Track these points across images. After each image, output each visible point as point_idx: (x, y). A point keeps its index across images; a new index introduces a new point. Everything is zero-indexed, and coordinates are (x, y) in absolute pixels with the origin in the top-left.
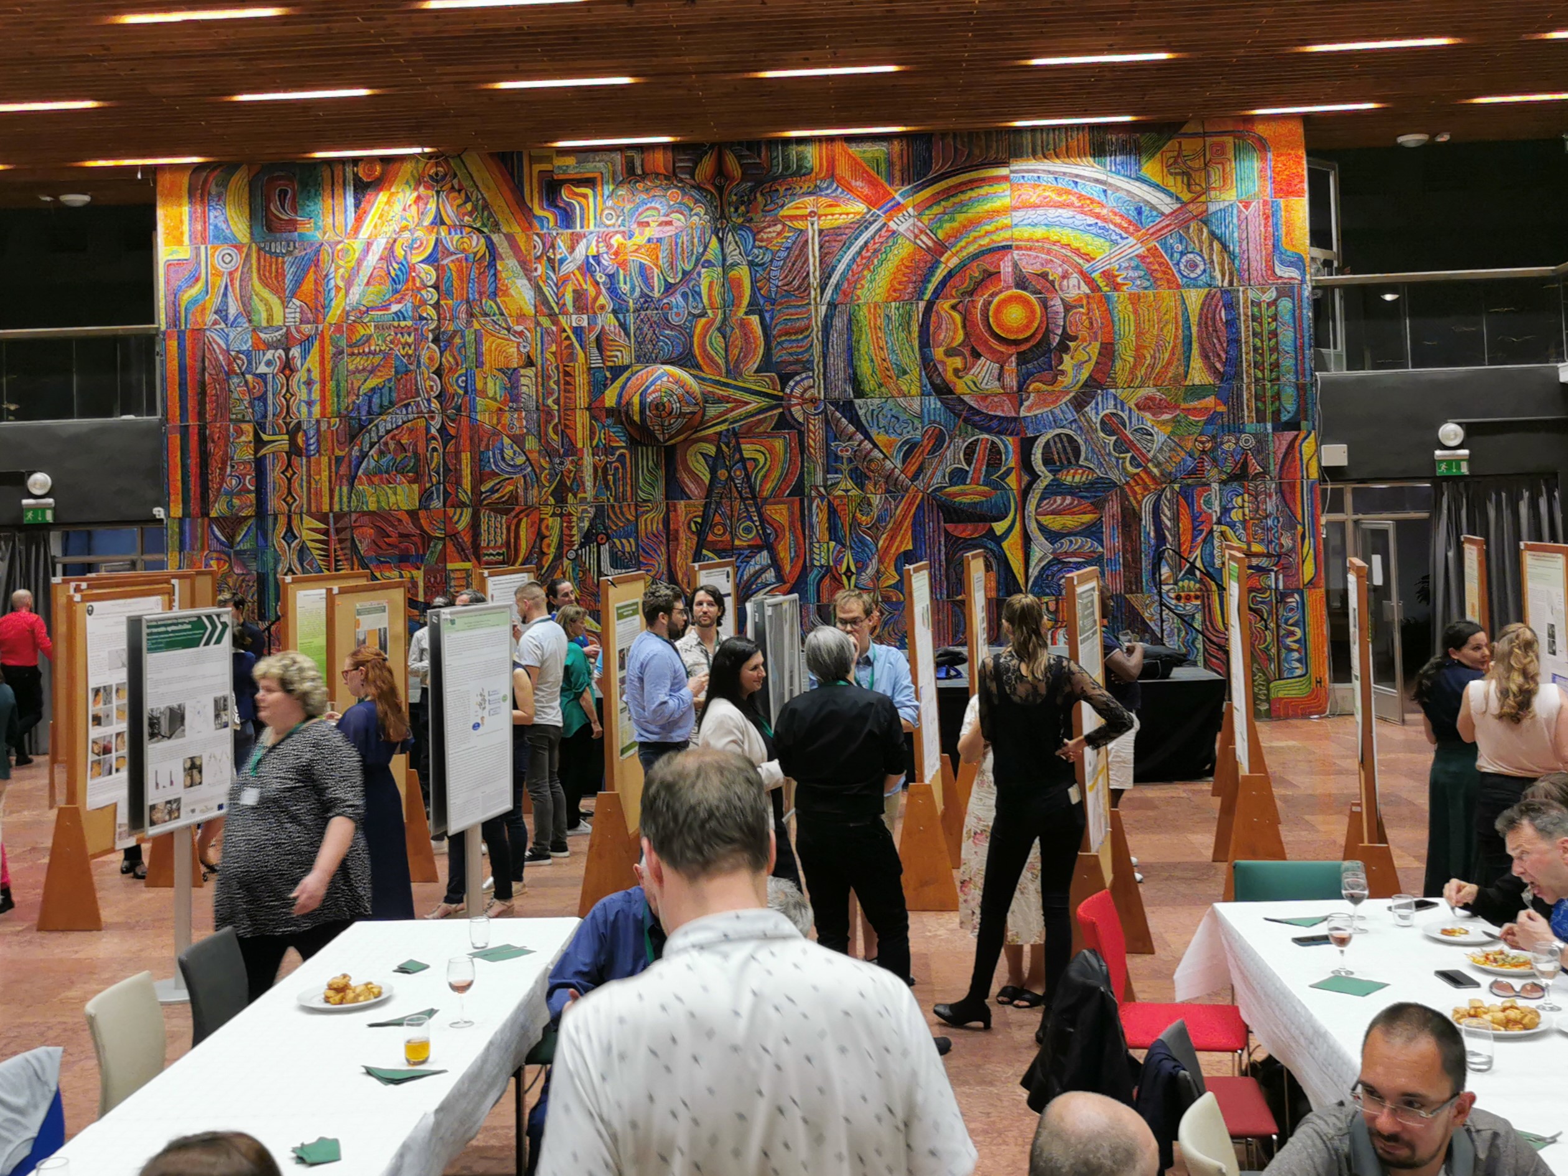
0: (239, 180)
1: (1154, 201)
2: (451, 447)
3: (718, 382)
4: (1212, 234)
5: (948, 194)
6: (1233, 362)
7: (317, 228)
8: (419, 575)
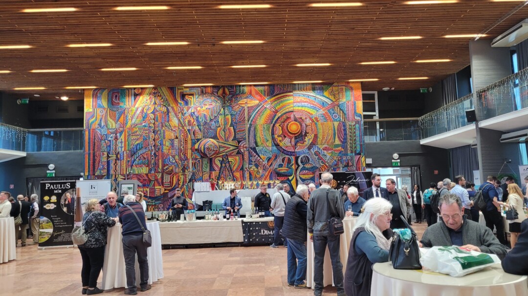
0: (105, 92)
1: (327, 101)
2: (157, 158)
3: (223, 143)
4: (340, 109)
5: (278, 99)
6: (345, 139)
7: (124, 105)
8: (148, 190)
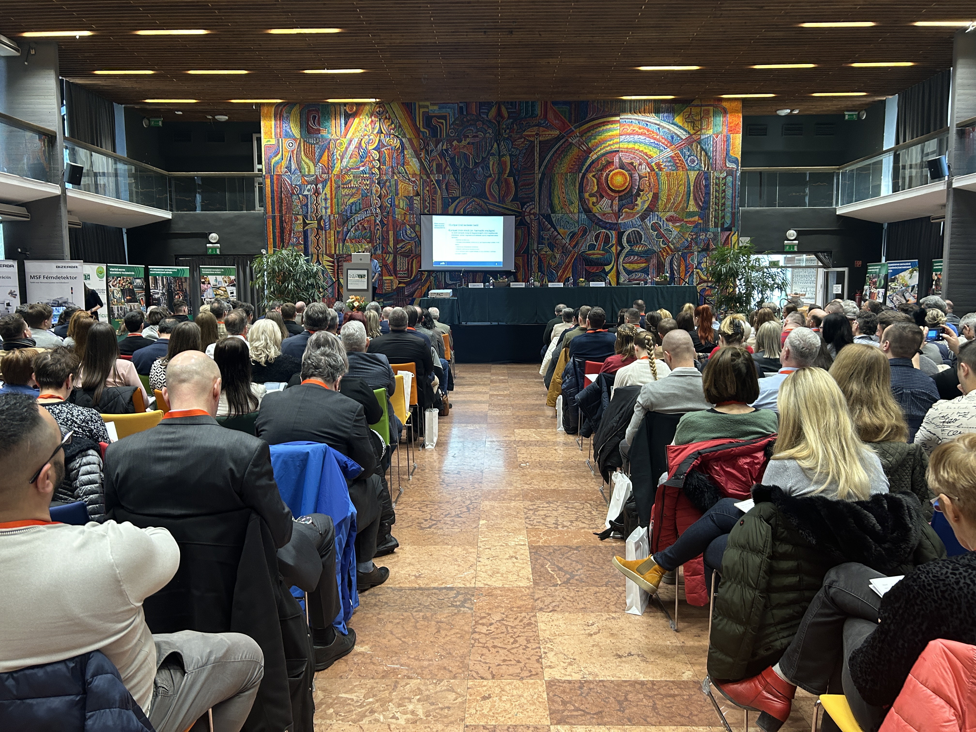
0: (296, 110)
1: (679, 133)
2: (385, 229)
3: (495, 205)
4: (702, 149)
5: (593, 127)
6: (707, 202)
7: (328, 133)
